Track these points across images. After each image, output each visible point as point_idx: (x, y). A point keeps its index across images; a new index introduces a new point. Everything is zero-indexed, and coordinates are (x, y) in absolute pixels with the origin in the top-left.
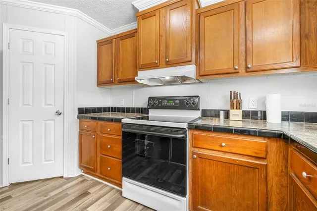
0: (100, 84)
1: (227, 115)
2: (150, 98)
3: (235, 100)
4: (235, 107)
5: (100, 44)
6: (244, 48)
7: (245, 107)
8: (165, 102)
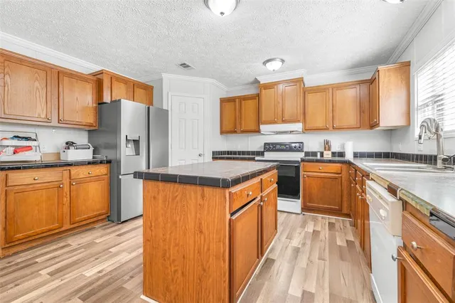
0: (222, 132)
1: (322, 154)
2: (265, 144)
3: (327, 145)
4: (327, 149)
5: (223, 101)
6: (331, 115)
7: (333, 150)
8: (278, 147)
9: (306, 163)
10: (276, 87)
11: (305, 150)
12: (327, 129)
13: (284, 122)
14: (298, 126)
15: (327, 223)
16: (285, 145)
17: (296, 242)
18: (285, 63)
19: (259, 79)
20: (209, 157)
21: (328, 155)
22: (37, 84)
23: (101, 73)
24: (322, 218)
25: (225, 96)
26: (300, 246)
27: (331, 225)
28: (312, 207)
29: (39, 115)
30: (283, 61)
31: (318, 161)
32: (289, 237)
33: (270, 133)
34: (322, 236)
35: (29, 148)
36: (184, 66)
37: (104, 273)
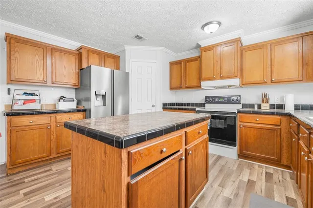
0: (171, 89)
1: (259, 106)
2: (206, 97)
3: (265, 99)
4: (265, 101)
5: (172, 64)
6: (270, 69)
7: (272, 102)
8: (217, 100)
9: (242, 115)
10: (214, 49)
11: (242, 102)
12: (265, 83)
13: (222, 78)
14: (236, 81)
15: (264, 173)
16: (224, 98)
17: (227, 192)
18: (222, 26)
19: (200, 43)
20: (160, 108)
21: (265, 107)
22: (37, 57)
23: (81, 48)
24: (259, 166)
25: (174, 59)
26: (232, 197)
27: (269, 176)
28: (249, 154)
29: (38, 78)
30: (219, 23)
31: (254, 113)
32: (222, 185)
33: (210, 88)
34: (257, 188)
35: (34, 101)
36: (138, 37)
37: (58, 199)
